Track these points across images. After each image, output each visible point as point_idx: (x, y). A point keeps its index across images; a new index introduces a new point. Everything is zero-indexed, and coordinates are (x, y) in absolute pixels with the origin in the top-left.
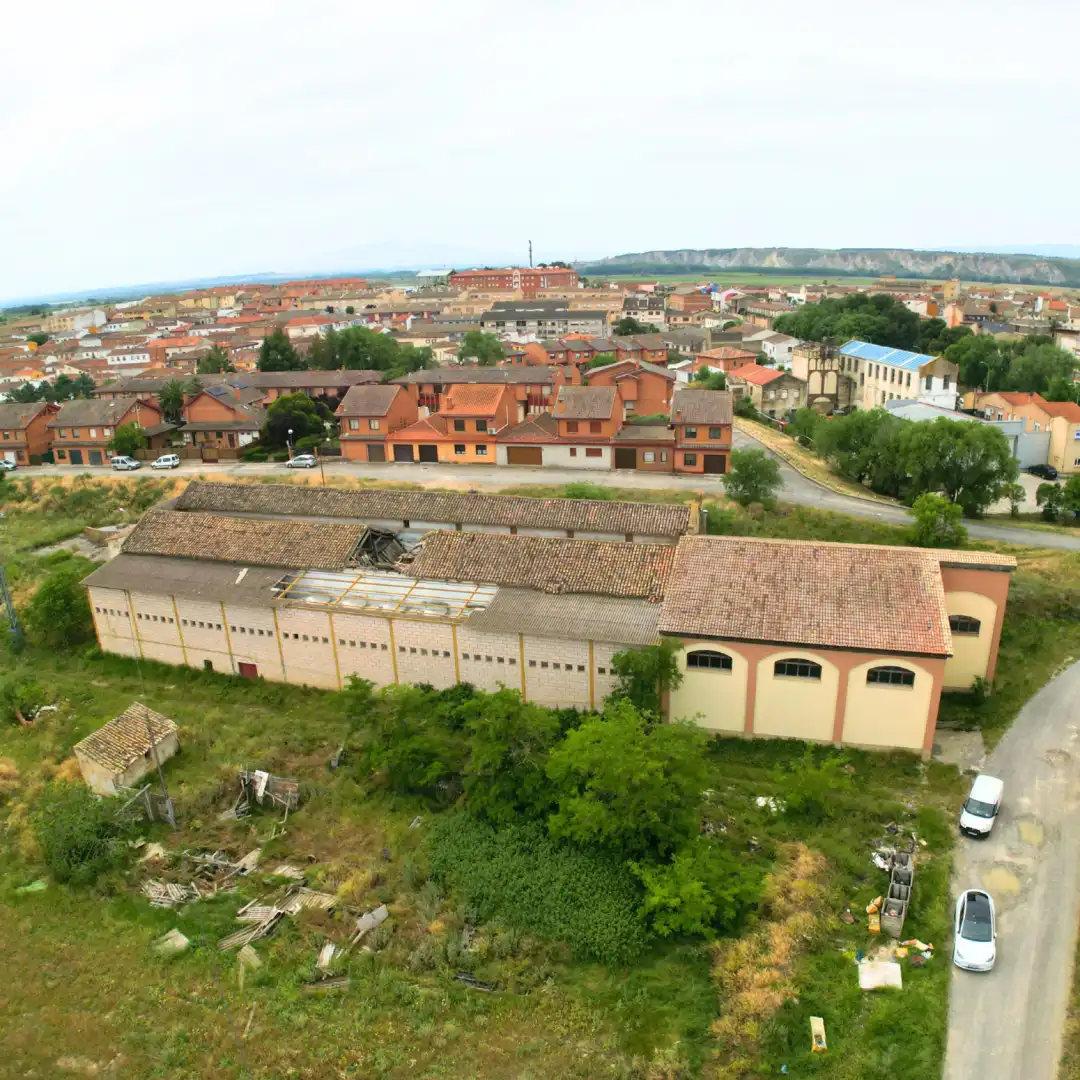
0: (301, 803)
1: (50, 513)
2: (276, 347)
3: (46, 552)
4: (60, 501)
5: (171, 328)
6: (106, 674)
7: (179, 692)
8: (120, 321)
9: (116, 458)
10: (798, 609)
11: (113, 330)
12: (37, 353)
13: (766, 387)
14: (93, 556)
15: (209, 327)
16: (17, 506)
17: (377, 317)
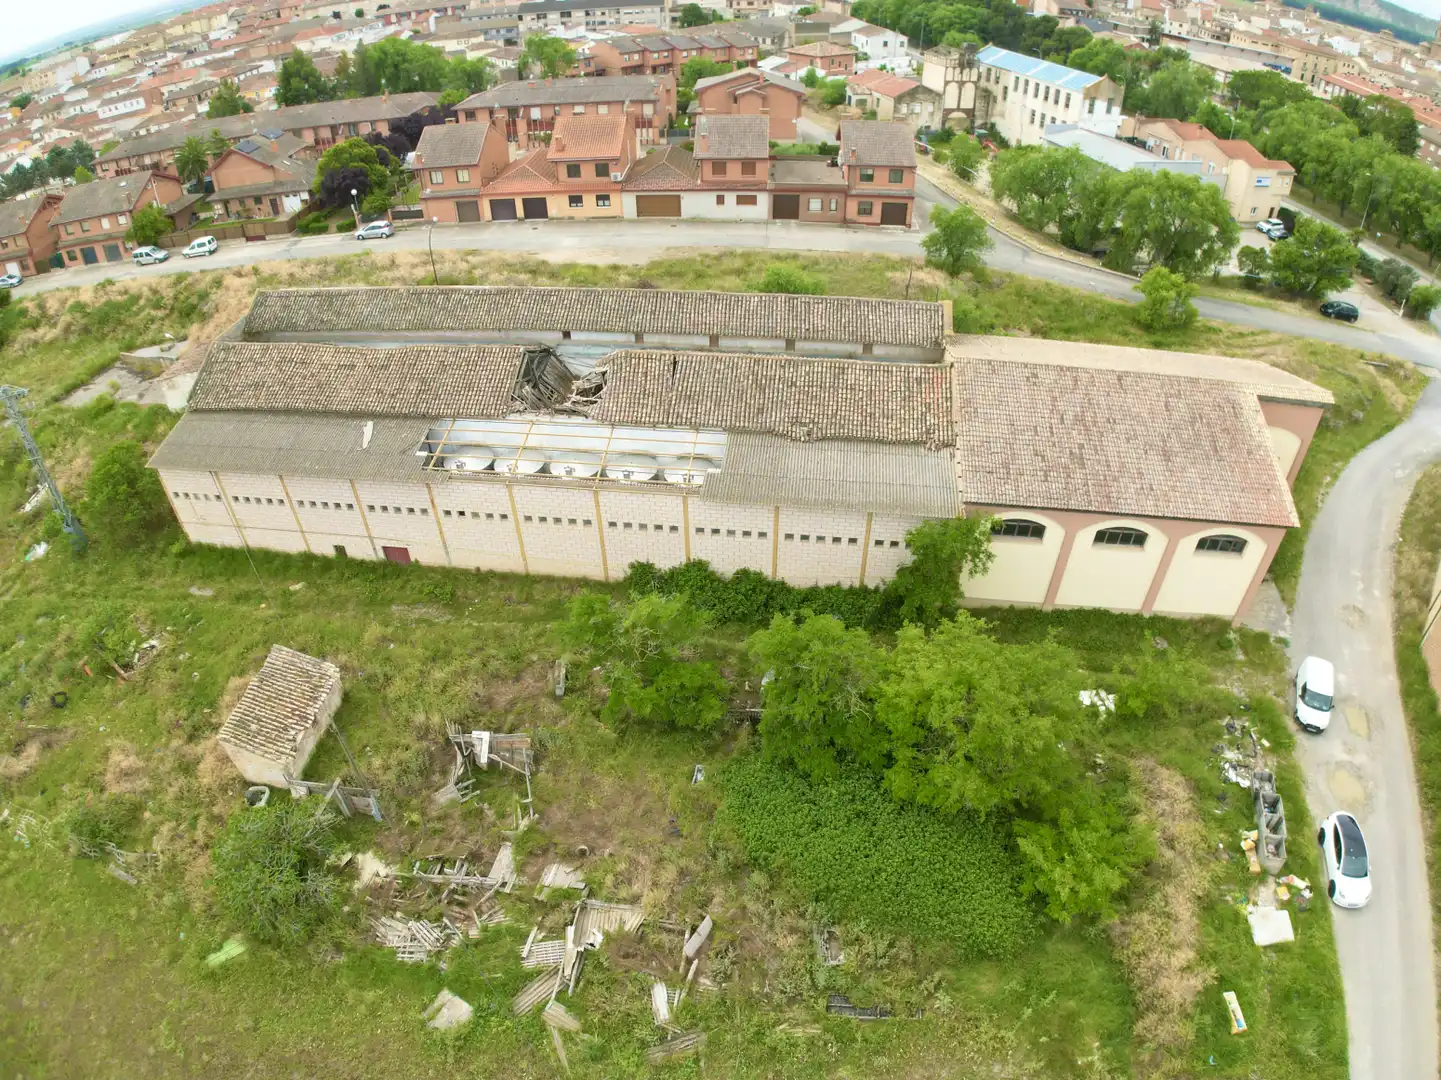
0: (537, 760)
1: (73, 339)
2: (297, 74)
3: (82, 399)
4: (84, 321)
5: (161, 62)
6: (207, 578)
7: (312, 593)
8: (104, 64)
9: (139, 251)
10: (1123, 465)
11: (99, 76)
12: (20, 121)
13: (899, 100)
14: (141, 396)
15: (204, 53)
16: (32, 335)
17: (394, 19)
